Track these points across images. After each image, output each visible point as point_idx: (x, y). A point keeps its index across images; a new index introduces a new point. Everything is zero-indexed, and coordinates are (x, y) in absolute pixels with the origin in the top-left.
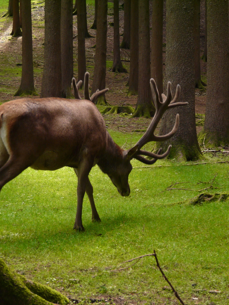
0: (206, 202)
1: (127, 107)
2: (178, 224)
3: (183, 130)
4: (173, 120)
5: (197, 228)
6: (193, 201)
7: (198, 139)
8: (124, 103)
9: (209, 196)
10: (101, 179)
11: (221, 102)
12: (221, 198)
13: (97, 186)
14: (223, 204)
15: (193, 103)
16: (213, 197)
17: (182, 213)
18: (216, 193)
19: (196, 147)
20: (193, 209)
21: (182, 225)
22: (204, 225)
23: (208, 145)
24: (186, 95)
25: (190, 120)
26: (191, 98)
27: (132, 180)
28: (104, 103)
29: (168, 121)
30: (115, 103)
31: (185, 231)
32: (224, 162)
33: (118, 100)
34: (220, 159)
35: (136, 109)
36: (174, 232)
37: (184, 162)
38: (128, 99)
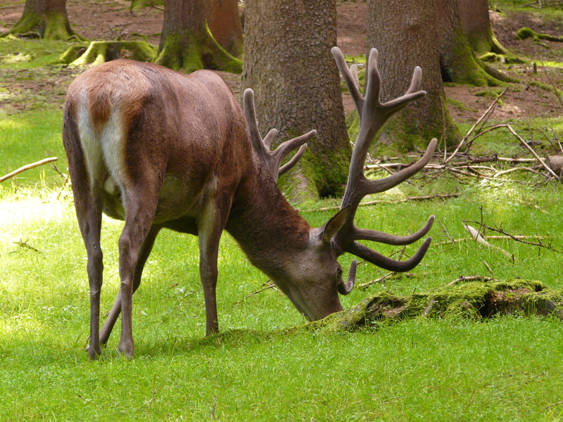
0: (387, 320)
1: (134, 43)
2: (311, 392)
3: (305, 107)
4: (275, 80)
5: (370, 399)
6: (350, 319)
7: (349, 131)
8: (122, 30)
9: (397, 303)
10: (71, 263)
11: (411, 20)
12: (430, 307)
13: (62, 283)
14: (436, 326)
15: (332, 29)
16: (407, 306)
17: (322, 356)
18: (417, 294)
19: (344, 155)
20: (351, 344)
21: (323, 395)
22: (388, 391)
23: (379, 148)
24: (310, 6)
25: (323, 77)
26: (325, 14)
27: (164, 261)
28: (66, 33)
29: (260, 83)
30: (96, 32)
31: (335, 410)
32: (428, 199)
33: (105, 23)
34: (416, 189)
35: (160, 50)
36: (303, 415)
37: (311, 202)
38: (134, 19)
